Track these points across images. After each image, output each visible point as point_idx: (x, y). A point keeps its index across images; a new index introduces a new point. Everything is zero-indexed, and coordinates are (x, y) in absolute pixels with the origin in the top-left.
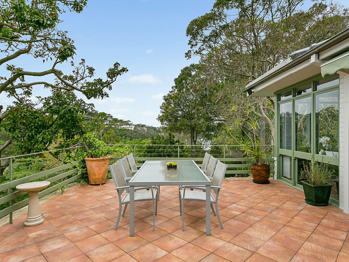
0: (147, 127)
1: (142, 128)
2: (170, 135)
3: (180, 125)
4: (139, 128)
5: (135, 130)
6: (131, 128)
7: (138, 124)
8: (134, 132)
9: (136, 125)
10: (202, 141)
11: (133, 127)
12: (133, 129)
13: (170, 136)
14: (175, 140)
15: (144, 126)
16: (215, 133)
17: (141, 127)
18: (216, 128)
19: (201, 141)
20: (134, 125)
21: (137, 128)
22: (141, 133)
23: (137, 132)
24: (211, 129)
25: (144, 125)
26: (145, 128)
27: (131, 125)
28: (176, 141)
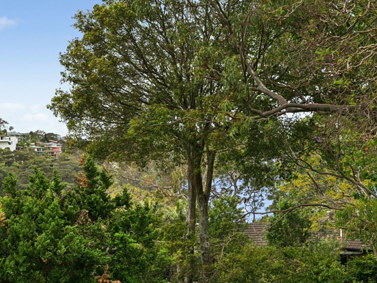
0: (61, 141)
1: (46, 144)
2: (91, 172)
3: (137, 129)
4: (33, 146)
5: (21, 152)
6: (8, 146)
7: (31, 133)
8: (17, 159)
9: (24, 135)
10: (241, 188)
11: (15, 140)
12: (13, 148)
13: (89, 177)
14: (113, 193)
15: (53, 139)
16: (285, 163)
17: (42, 141)
18: (286, 142)
19: (236, 187)
20: (17, 136)
21: (28, 145)
22: (41, 162)
23: (25, 159)
24: (265, 147)
25: (52, 134)
26: (55, 145)
27: (6, 136)
28: (118, 198)
